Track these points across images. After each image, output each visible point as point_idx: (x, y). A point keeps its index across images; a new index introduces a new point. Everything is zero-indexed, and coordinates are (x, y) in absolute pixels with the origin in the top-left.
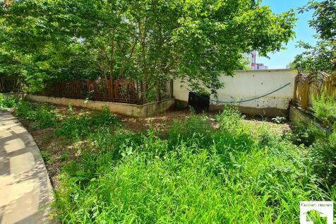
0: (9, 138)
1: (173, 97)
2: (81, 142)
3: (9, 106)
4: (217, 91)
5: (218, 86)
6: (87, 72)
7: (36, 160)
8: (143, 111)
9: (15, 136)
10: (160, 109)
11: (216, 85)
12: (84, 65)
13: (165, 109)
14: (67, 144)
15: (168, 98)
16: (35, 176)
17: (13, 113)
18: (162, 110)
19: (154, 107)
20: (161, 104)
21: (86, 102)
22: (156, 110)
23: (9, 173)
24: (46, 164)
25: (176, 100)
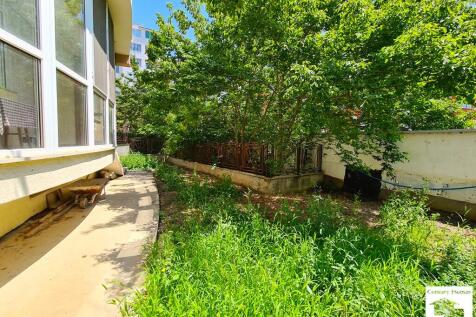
0: (144, 195)
1: (320, 171)
2: (194, 210)
3: (154, 167)
4: (393, 165)
5: (396, 157)
6: (218, 133)
7: (154, 216)
8: (271, 186)
9: (148, 194)
10: (297, 186)
11: (392, 156)
12: (217, 124)
13: (306, 187)
14: (182, 209)
15: (314, 171)
16: (148, 229)
17: (154, 174)
18: (300, 189)
19: (288, 183)
20: (300, 181)
21: (213, 168)
22: (291, 186)
23: (134, 222)
24: (160, 221)
25: (326, 176)
